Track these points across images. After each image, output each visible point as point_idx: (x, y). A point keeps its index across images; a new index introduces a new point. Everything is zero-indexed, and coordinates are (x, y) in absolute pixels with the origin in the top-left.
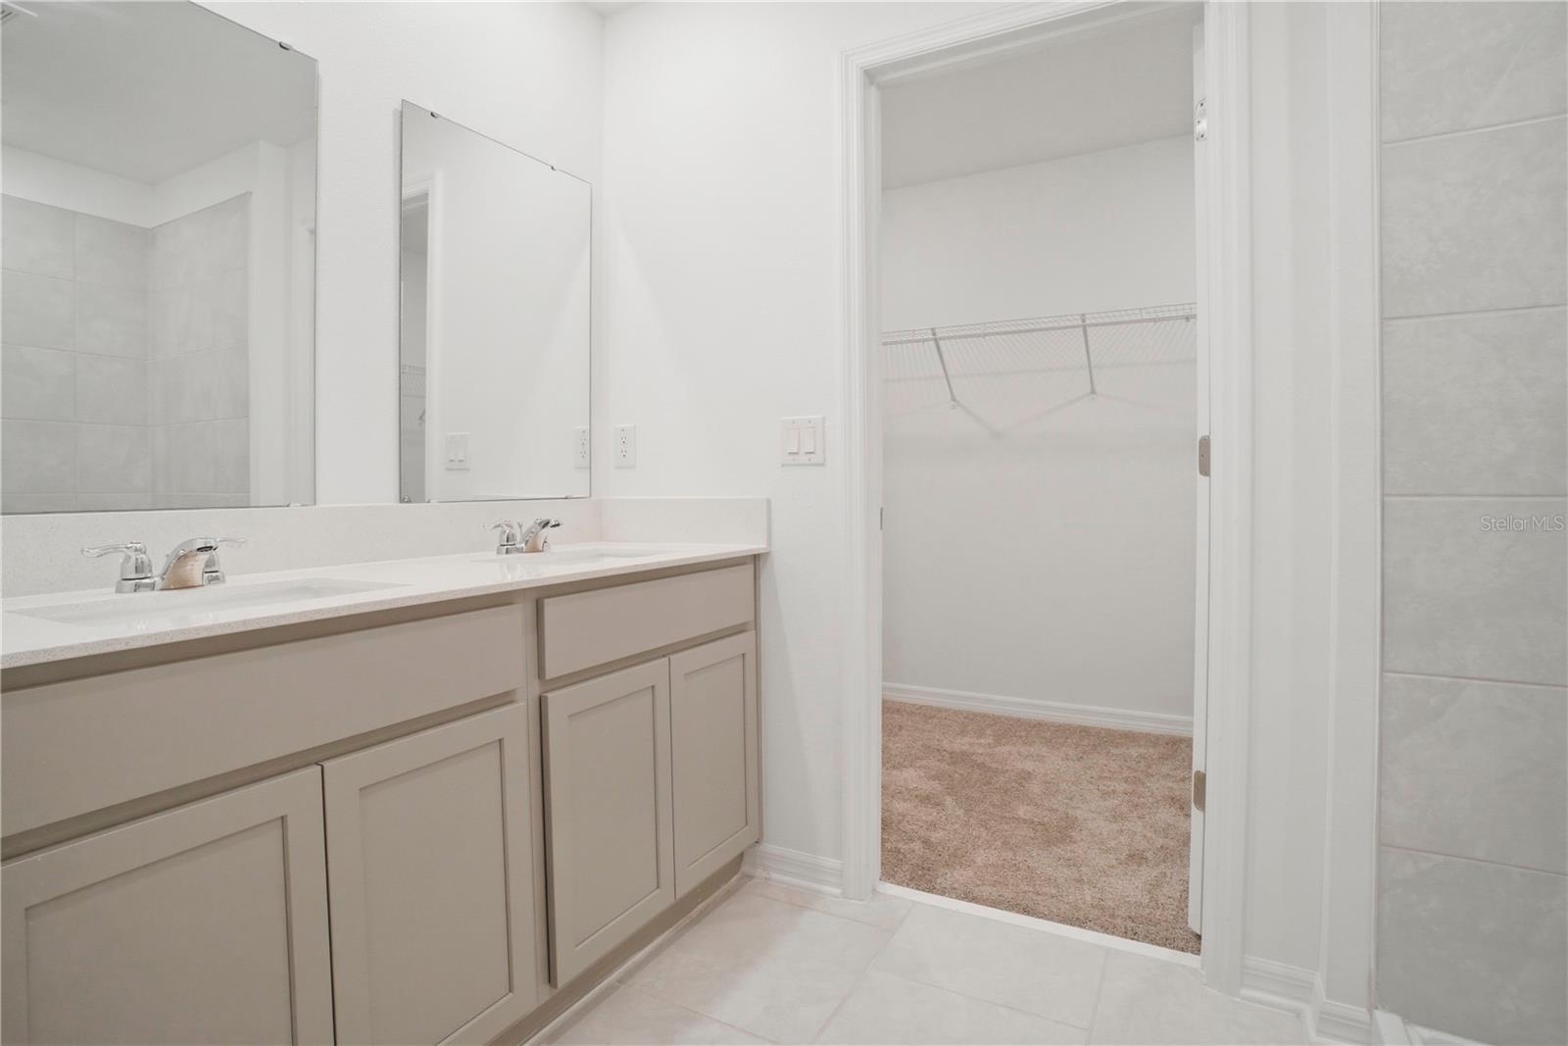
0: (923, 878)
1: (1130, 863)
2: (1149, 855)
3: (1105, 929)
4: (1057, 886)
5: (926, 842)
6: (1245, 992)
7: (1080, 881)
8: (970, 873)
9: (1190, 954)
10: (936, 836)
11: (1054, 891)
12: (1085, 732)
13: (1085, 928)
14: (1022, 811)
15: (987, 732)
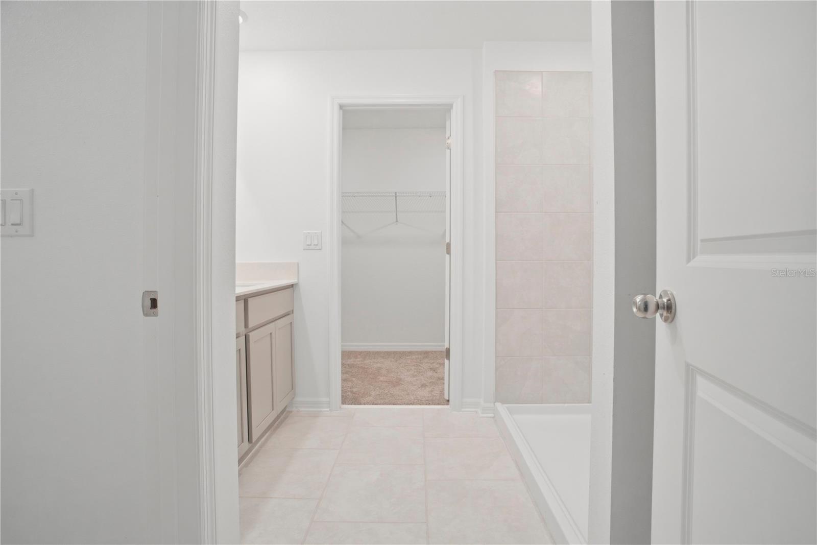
0: (356, 401)
1: (422, 387)
2: (427, 384)
3: (420, 405)
4: (402, 396)
5: (352, 392)
6: (462, 410)
7: (408, 394)
8: (371, 398)
9: (446, 405)
10: (355, 390)
11: (401, 398)
12: (395, 353)
14: (382, 379)
15: (359, 356)
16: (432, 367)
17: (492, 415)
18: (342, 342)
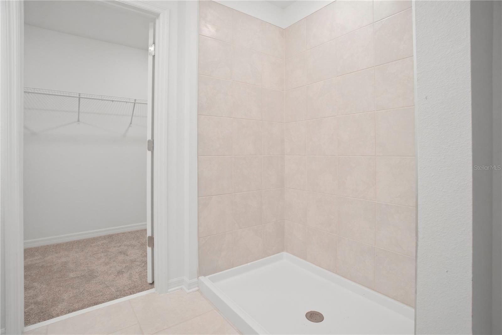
1: (119, 275)
2: (123, 270)
3: (125, 296)
5: (35, 303)
6: (169, 290)
7: (107, 287)
8: (65, 303)
9: (151, 290)
10: (40, 299)
11: (101, 294)
12: (78, 242)
13: (118, 298)
14: (72, 275)
15: (36, 254)
16: (121, 250)
17: (197, 288)
18: (24, 239)
